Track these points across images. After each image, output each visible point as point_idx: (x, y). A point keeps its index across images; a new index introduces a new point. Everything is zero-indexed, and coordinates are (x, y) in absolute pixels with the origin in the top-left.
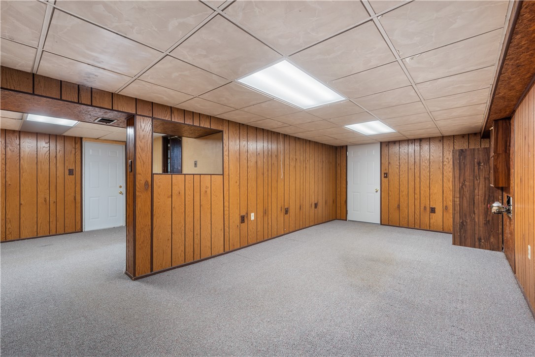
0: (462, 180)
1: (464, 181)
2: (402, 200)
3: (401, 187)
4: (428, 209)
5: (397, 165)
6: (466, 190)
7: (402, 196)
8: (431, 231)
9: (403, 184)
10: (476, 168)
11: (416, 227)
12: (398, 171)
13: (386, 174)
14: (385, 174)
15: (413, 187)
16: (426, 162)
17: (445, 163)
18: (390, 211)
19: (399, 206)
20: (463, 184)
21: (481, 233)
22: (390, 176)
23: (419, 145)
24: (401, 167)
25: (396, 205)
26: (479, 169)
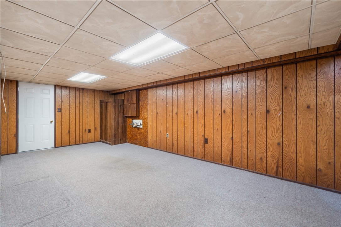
0: (115, 113)
1: (116, 114)
2: (71, 127)
3: (70, 119)
4: (87, 131)
5: (68, 103)
6: (116, 118)
7: (72, 125)
8: (89, 143)
9: (72, 116)
10: (119, 108)
11: (80, 143)
12: (68, 107)
13: (60, 109)
14: (58, 109)
15: (79, 118)
16: (86, 103)
17: (95, 104)
18: (63, 136)
19: (69, 132)
20: (115, 115)
21: (121, 137)
22: (63, 111)
23: (82, 92)
24: (71, 105)
25: (67, 131)
26: (120, 108)
